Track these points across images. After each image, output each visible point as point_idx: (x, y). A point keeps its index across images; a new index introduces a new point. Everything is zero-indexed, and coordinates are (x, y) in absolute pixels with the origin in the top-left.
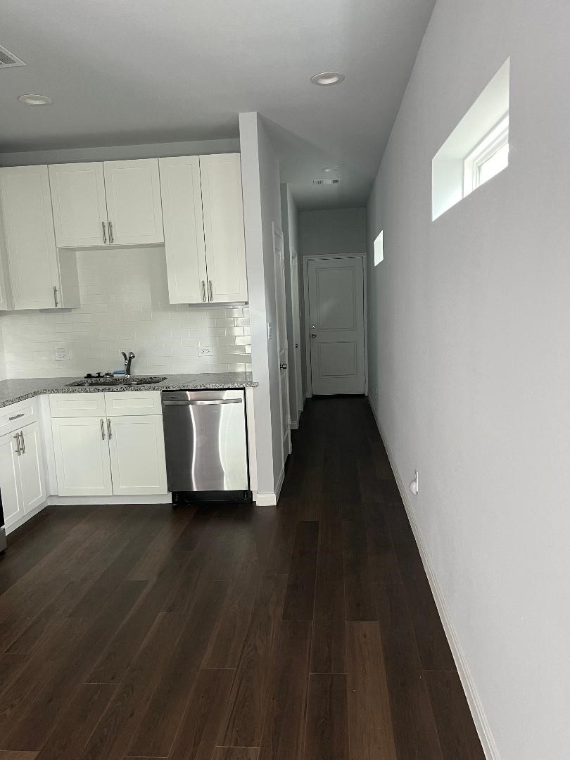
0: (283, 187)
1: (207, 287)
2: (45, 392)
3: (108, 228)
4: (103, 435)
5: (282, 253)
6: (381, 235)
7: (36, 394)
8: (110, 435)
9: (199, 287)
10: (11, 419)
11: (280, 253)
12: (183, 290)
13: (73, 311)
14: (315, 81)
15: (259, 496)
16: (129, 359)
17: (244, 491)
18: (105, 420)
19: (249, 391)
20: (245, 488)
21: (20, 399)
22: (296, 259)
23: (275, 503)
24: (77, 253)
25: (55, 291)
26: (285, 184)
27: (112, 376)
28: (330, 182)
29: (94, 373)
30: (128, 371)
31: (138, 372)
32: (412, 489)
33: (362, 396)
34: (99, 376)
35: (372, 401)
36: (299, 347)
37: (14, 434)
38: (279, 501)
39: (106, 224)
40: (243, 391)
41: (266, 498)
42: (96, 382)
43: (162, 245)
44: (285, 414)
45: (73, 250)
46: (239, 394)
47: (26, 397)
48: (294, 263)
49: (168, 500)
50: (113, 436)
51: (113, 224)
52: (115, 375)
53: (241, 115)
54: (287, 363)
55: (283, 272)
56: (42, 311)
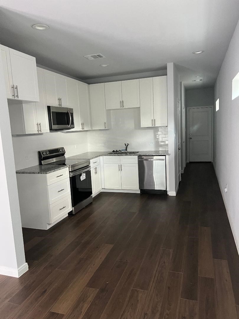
0: (181, 83)
1: (154, 121)
2: (102, 156)
3: (122, 103)
4: (119, 170)
5: (180, 108)
6: (218, 100)
7: (100, 156)
8: (121, 169)
9: (151, 121)
10: (94, 163)
11: (179, 108)
12: (145, 122)
13: (109, 130)
14: (194, 53)
15: (169, 192)
16: (127, 146)
17: (164, 191)
18: (120, 165)
19: (167, 156)
20: (165, 189)
21: (96, 157)
22: (185, 109)
23: (175, 195)
24: (111, 111)
25: (105, 123)
26: (182, 82)
27: (121, 151)
28: (199, 80)
29: (115, 150)
30: (126, 150)
31: (129, 150)
32: (225, 191)
33: (210, 162)
34: (117, 151)
35: (214, 164)
36: (185, 142)
37: (94, 168)
38: (177, 195)
39: (121, 101)
40: (165, 156)
41: (172, 193)
42: (116, 153)
43: (140, 107)
44: (179, 166)
45: (110, 110)
46: (164, 157)
47: (97, 157)
48: (184, 110)
49: (139, 192)
50: (122, 170)
51: (124, 101)
52: (122, 151)
53: (168, 64)
54: (180, 147)
55: (180, 115)
56: (100, 130)
